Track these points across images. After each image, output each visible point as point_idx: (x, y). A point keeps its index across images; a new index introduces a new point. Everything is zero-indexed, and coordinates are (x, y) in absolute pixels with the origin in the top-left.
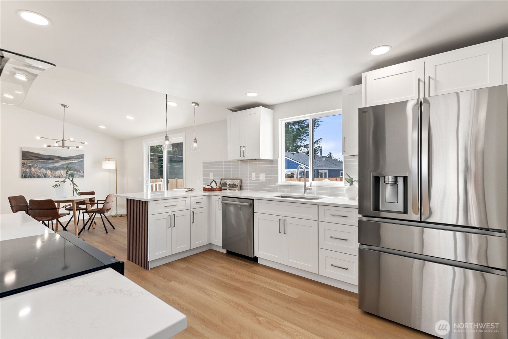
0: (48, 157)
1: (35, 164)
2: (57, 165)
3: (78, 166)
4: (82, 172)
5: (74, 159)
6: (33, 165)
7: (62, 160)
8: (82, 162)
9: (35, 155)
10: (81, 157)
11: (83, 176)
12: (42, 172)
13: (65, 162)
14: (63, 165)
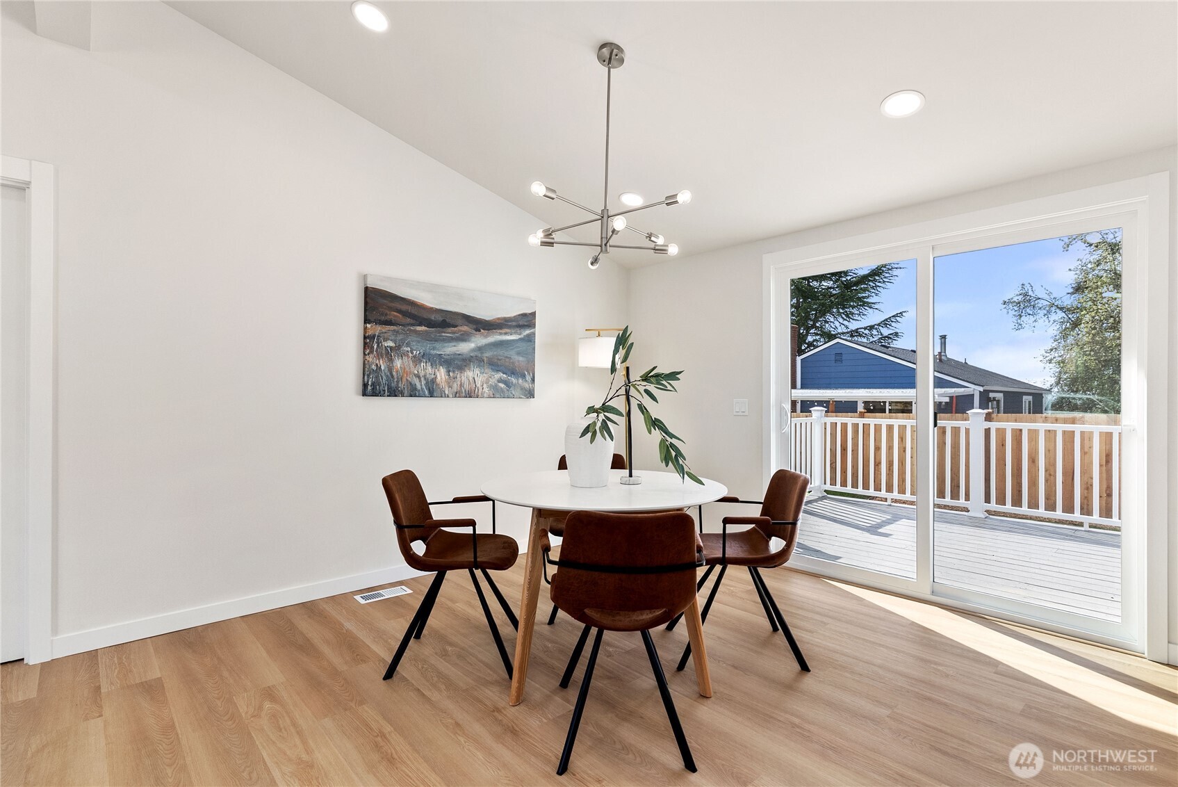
0: (439, 318)
1: (403, 341)
2: (465, 348)
3: (519, 354)
4: (528, 378)
5: (510, 327)
6: (398, 347)
7: (478, 330)
8: (530, 339)
9: (404, 307)
10: (527, 321)
11: (530, 394)
12: (422, 374)
13: (486, 337)
14: (480, 349)
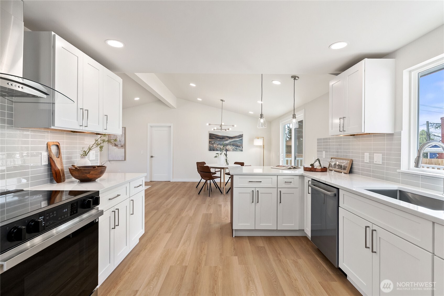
0: (222, 137)
1: (215, 142)
2: (227, 142)
3: (239, 143)
4: (241, 147)
5: (237, 138)
6: (215, 143)
7: (230, 139)
8: (242, 140)
9: (216, 136)
10: (241, 136)
11: (242, 151)
12: (219, 147)
13: (231, 140)
14: (230, 142)
